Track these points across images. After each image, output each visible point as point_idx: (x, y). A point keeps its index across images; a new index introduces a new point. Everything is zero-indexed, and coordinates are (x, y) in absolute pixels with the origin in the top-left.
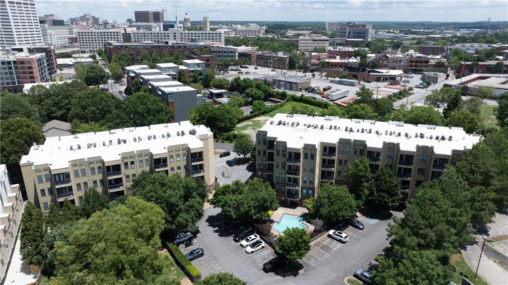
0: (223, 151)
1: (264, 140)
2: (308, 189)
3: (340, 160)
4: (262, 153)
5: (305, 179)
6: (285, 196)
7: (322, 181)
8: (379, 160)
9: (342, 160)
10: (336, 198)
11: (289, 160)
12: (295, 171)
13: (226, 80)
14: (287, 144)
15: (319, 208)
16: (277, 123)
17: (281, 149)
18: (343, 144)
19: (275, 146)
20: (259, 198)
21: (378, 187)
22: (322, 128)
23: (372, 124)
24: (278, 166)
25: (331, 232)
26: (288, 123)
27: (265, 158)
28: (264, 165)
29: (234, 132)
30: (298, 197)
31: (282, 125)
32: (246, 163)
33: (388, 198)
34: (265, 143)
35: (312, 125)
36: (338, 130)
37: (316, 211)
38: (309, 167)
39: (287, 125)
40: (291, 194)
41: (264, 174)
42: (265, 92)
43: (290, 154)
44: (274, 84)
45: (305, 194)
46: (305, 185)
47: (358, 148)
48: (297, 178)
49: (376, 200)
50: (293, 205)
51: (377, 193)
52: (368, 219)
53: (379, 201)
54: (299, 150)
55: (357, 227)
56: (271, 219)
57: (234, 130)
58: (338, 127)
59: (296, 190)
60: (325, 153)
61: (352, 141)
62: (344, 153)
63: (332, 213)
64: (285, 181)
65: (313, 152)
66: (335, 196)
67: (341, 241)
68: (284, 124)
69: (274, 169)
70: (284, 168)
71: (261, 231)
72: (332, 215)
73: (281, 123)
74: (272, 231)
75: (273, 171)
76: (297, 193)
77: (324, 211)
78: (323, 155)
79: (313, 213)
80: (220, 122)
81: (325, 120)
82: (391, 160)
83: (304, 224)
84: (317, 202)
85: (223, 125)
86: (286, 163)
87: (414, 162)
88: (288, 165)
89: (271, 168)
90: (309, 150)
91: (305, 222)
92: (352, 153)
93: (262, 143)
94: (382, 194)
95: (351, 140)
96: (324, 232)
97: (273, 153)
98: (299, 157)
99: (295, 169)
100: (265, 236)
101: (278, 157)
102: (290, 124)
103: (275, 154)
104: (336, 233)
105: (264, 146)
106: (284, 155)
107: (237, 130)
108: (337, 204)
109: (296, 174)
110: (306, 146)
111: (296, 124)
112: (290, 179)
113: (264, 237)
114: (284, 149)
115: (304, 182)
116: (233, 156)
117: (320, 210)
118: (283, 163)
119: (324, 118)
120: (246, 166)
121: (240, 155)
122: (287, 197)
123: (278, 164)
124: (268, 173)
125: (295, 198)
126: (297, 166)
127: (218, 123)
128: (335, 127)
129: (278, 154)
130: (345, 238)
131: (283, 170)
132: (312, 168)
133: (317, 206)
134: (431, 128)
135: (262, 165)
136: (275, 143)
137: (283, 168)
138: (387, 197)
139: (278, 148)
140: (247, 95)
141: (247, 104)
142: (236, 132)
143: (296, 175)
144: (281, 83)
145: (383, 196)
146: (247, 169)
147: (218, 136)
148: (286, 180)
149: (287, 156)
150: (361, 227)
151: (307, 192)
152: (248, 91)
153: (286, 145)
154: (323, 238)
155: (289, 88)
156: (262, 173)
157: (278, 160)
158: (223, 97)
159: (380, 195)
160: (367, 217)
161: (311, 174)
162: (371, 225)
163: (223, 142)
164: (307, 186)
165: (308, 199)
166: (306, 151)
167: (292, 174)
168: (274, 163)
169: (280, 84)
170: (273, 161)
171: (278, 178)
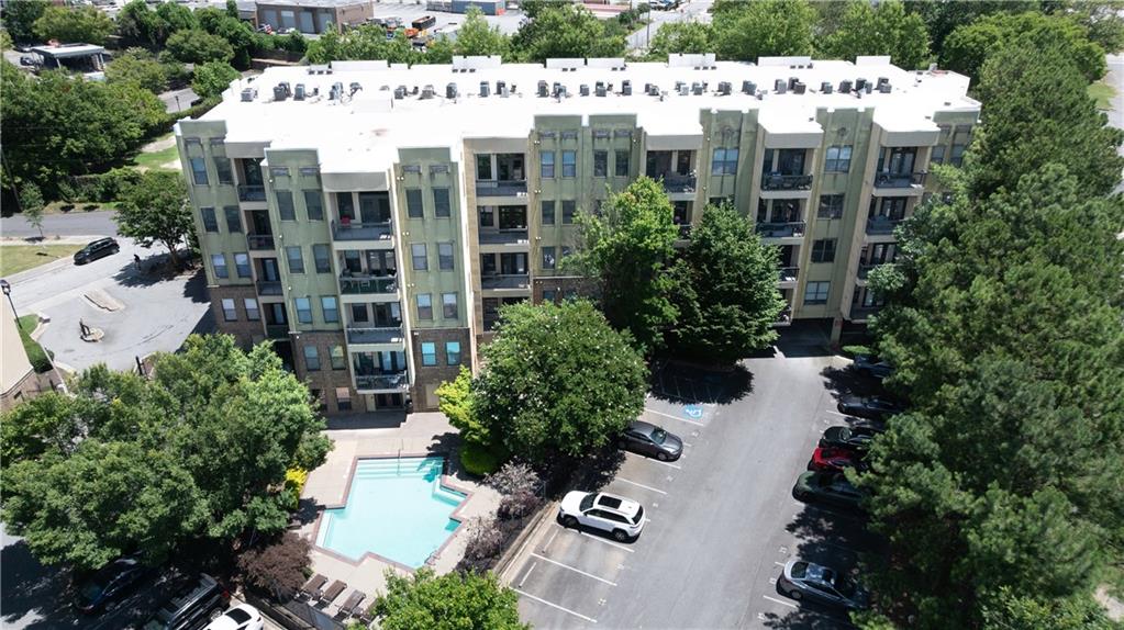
0: (85, 240)
1: (216, 159)
2: (440, 337)
3: (545, 204)
4: (220, 219)
5: (425, 301)
6: (349, 386)
7: (488, 293)
8: (691, 183)
9: (553, 202)
10: (572, 359)
11: (343, 228)
12: (377, 273)
13: (95, 15)
14: (322, 159)
15: (505, 413)
16: (272, 95)
17: (296, 186)
18: (552, 136)
19: (266, 175)
20: (222, 437)
21: (702, 285)
22: (451, 93)
23: (614, 69)
24: (297, 267)
25: (572, 502)
26: (316, 91)
27: (239, 239)
28: (243, 271)
29: (134, 169)
30: (405, 380)
31: (290, 100)
32: (181, 272)
33: (744, 320)
34: (225, 176)
35: (410, 89)
36: (513, 97)
37: (496, 429)
38: (432, 250)
39: (314, 98)
40: (373, 371)
41: (251, 304)
42: (233, 40)
43: (344, 199)
44: (262, 20)
45: (430, 360)
46: (425, 325)
47: (611, 148)
48: (388, 304)
49: (704, 334)
50: (392, 411)
51: (703, 308)
52: (678, 406)
53: (713, 335)
54: (380, 177)
55: (655, 453)
56: (305, 496)
57: (136, 164)
58: (509, 87)
59: (393, 354)
60: (486, 184)
61: (585, 122)
62: (558, 172)
63: (567, 428)
64: (338, 321)
65: (441, 181)
66: (566, 354)
67: (620, 536)
68: (300, 96)
69: (284, 281)
70: (323, 267)
71: (260, 583)
72: (566, 435)
73: (289, 95)
74: (320, 565)
75: (280, 285)
76: (400, 363)
77: (530, 425)
78: (480, 192)
79: (483, 437)
80: (65, 138)
81: (455, 71)
82: (729, 179)
83: (452, 490)
84: (492, 391)
85: (75, 145)
86: (328, 246)
87: (812, 172)
88: (343, 254)
89: (268, 277)
90: (425, 172)
91: (452, 480)
92: (589, 171)
93: (213, 178)
94: (724, 311)
95: (579, 118)
96: (541, 507)
97: (266, 212)
98: (385, 212)
99: (376, 266)
100: (284, 601)
101: (288, 223)
102: (325, 91)
103: (274, 216)
104: (596, 506)
105: (226, 188)
106: (316, 211)
107: (145, 164)
108: (578, 384)
109: (382, 288)
110: (410, 160)
111: (347, 89)
112: (359, 313)
113: (283, 610)
114: (311, 184)
115: (424, 312)
116: (130, 250)
117: (512, 423)
118: (315, 248)
119: (449, 67)
120: (182, 280)
121: (148, 245)
122: (360, 387)
123: (295, 256)
124: (263, 300)
125: (394, 386)
126: (382, 253)
127: (57, 139)
128: (500, 86)
129: (287, 212)
130: (636, 520)
131: (323, 276)
132: (446, 252)
133: (496, 409)
134: (801, 67)
135: (233, 272)
136: (264, 163)
137: (319, 271)
138: (740, 317)
139: (281, 184)
140: (173, 52)
141: (179, 82)
142: (142, 170)
143: (383, 291)
144: (285, 14)
145: (725, 317)
146: (187, 294)
147: (66, 188)
148: (345, 318)
149: (331, 212)
150: (671, 448)
151: (441, 352)
152: (174, 39)
153: (317, 167)
154: (543, 538)
155: (313, 30)
156: (240, 304)
157: (294, 236)
158: (92, 68)
159: (717, 314)
160: (673, 400)
161: (447, 274)
162: (697, 430)
163: (90, 209)
164: (436, 326)
165: (451, 379)
166: (412, 182)
167: (366, 290)
168: (279, 253)
169: (280, 19)
170: (270, 244)
171: (306, 317)
